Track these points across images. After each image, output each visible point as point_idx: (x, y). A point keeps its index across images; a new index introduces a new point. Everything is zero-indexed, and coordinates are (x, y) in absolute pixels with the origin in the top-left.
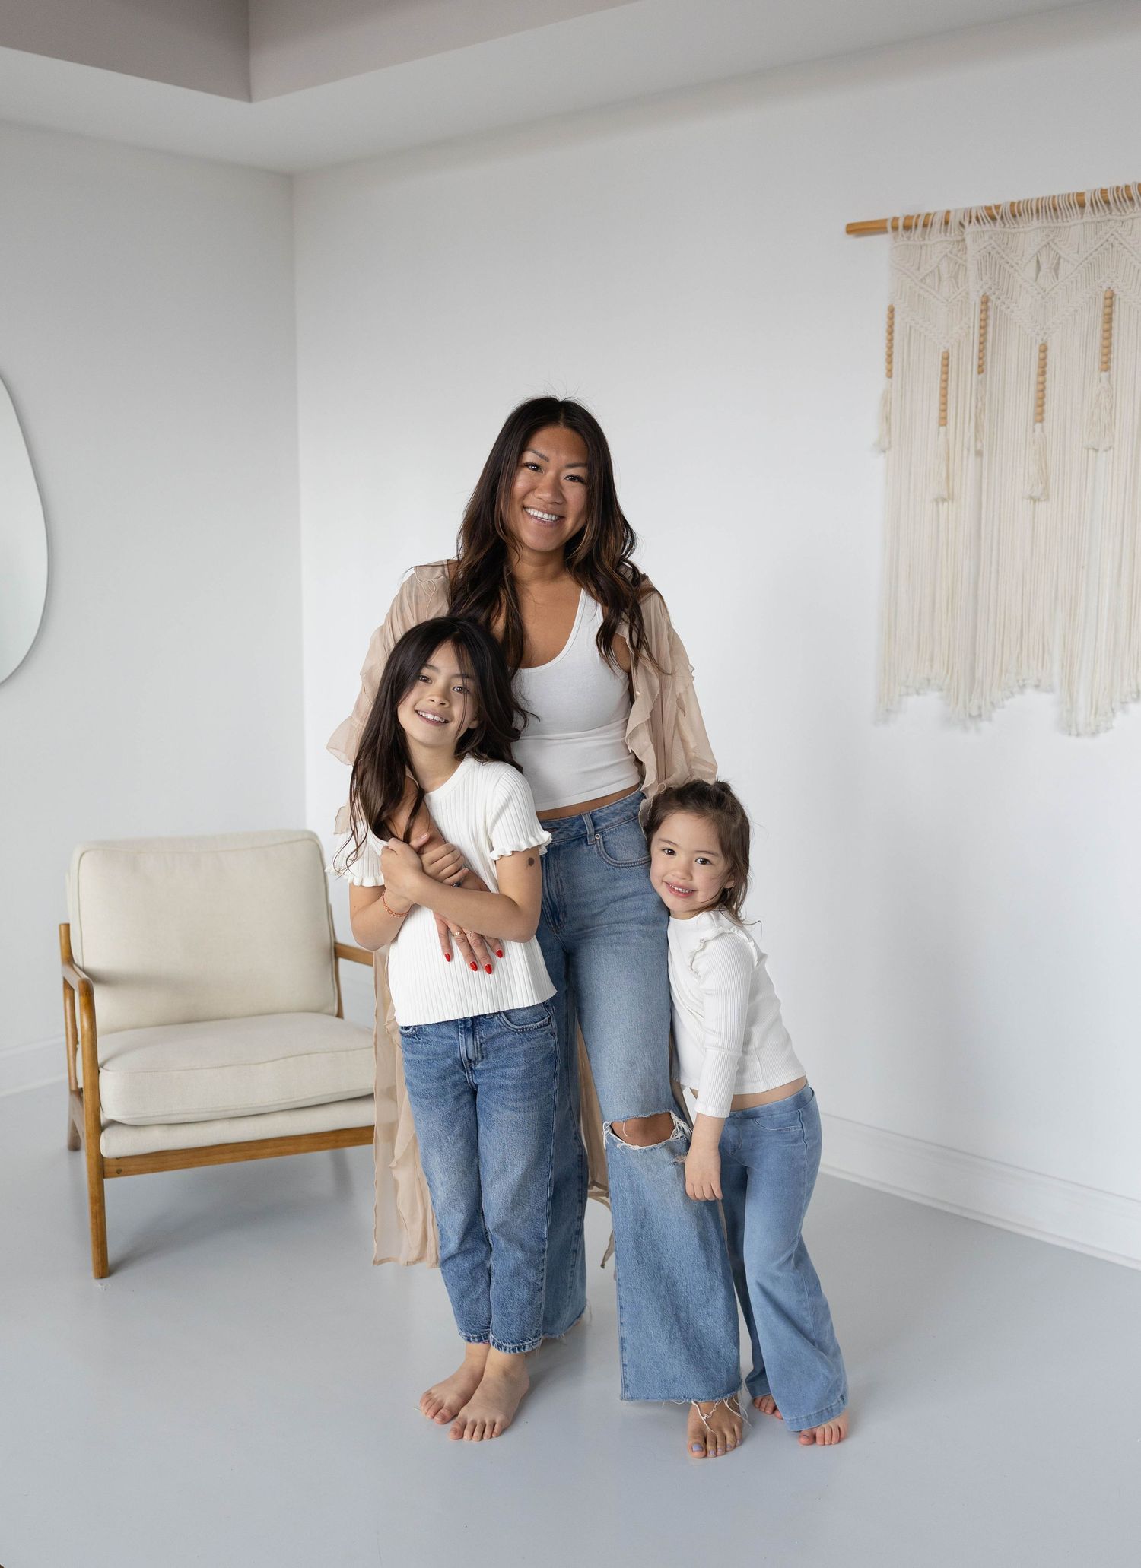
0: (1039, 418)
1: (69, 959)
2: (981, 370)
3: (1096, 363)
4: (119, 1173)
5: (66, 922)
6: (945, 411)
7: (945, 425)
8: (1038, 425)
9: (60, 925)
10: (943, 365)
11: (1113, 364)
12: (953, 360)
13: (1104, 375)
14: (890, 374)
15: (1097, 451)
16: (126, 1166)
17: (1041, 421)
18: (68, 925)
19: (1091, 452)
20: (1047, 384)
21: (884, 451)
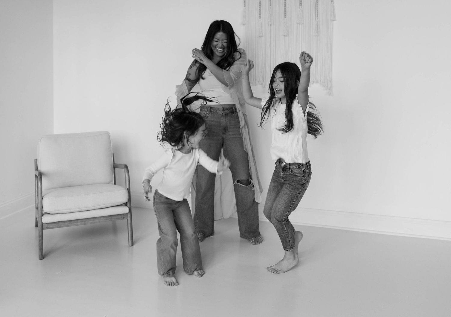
0: (285, 16)
1: (37, 169)
2: (270, 5)
3: (298, 4)
4: (47, 228)
5: (36, 158)
6: (260, 15)
7: (260, 18)
8: (285, 18)
9: (35, 160)
10: (259, 4)
11: (302, 4)
12: (262, 3)
13: (301, 6)
14: (245, 6)
15: (299, 24)
16: (50, 225)
17: (286, 17)
18: (37, 159)
19: (298, 24)
20: (287, 8)
21: (244, 25)
